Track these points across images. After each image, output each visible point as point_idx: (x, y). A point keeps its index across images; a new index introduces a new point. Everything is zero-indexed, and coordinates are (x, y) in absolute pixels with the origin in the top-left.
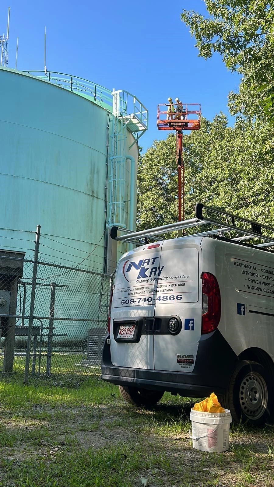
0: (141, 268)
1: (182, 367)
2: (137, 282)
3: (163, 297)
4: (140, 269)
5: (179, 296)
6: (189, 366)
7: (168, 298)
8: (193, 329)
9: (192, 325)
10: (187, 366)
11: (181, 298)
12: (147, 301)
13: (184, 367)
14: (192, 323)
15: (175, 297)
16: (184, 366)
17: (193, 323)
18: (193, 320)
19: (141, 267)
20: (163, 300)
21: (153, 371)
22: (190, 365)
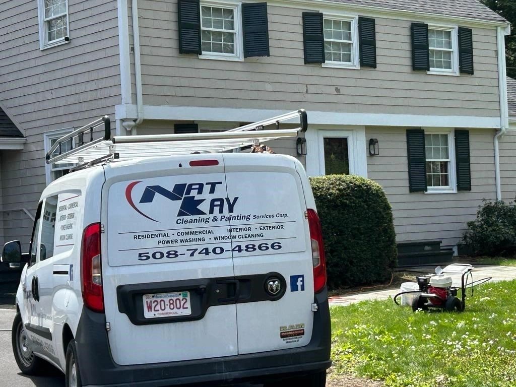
0: (183, 198)
1: (287, 342)
2: (179, 221)
3: (247, 246)
4: (182, 201)
5: (275, 245)
6: (297, 339)
7: (256, 247)
8: (303, 289)
9: (301, 283)
10: (294, 340)
11: (280, 247)
12: (212, 253)
13: (290, 342)
14: (301, 281)
15: (269, 246)
16: (291, 340)
17: (303, 281)
18: (302, 276)
19: (184, 196)
20: (246, 250)
21: (237, 358)
22: (300, 338)
